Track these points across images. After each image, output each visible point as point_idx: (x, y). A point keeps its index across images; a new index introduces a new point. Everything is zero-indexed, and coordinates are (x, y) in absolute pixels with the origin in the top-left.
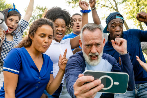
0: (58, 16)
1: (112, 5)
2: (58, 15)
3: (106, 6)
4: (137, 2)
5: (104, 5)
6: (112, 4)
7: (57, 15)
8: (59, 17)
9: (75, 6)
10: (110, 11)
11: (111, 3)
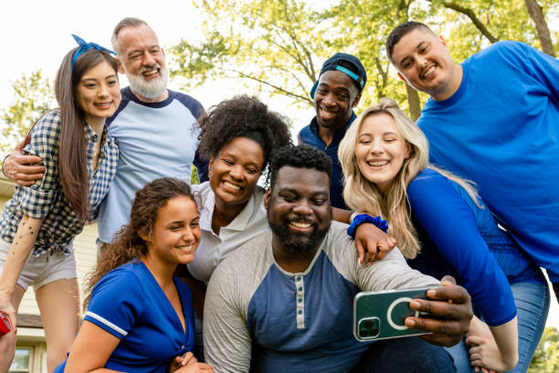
0: (245, 129)
1: (304, 89)
2: (247, 124)
3: (288, 93)
4: (378, 87)
5: (281, 89)
6: (304, 85)
7: (244, 125)
8: (248, 133)
9: (189, 85)
10: (299, 107)
11: (301, 84)
